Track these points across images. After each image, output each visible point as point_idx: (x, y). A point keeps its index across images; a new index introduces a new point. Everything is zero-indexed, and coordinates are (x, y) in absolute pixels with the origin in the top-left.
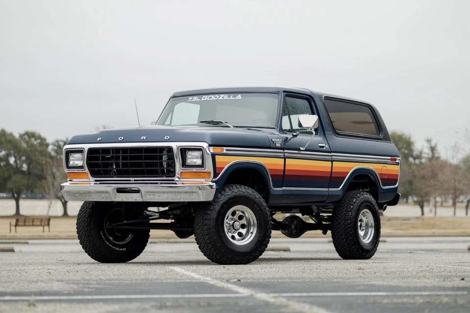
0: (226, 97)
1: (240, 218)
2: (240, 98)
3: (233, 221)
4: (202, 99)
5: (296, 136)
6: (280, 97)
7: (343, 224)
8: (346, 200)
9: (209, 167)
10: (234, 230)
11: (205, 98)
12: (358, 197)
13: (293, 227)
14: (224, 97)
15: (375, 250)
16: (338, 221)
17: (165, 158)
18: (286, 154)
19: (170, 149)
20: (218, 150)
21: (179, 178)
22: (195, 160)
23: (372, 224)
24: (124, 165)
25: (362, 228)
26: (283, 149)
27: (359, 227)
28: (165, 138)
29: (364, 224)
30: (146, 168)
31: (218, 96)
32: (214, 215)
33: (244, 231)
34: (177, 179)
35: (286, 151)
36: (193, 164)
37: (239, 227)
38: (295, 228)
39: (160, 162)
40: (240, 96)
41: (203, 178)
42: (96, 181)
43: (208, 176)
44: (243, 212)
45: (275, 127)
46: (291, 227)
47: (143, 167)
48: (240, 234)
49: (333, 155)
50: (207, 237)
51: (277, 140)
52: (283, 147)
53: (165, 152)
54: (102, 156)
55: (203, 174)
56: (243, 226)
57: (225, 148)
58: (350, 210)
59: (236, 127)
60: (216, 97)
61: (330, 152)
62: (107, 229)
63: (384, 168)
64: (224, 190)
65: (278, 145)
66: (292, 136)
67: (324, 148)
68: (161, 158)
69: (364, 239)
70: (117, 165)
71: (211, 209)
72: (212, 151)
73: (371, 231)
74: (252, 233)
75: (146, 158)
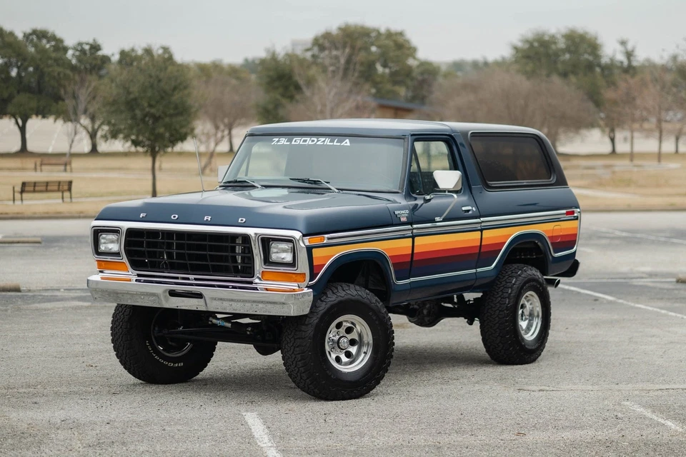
0: (327, 141)
1: (349, 330)
2: (348, 144)
3: (338, 337)
4: (293, 143)
5: (429, 200)
6: (406, 143)
7: (498, 316)
8: (501, 280)
9: (303, 267)
10: (339, 350)
11: (298, 141)
12: (519, 275)
13: (425, 312)
14: (324, 141)
15: (542, 348)
16: (490, 311)
17: (238, 249)
18: (415, 231)
19: (246, 238)
20: (316, 240)
21: (260, 279)
22: (283, 255)
23: (538, 313)
24: (180, 256)
25: (524, 318)
26: (411, 224)
27: (520, 316)
28: (240, 221)
29: (527, 312)
30: (213, 263)
31: (316, 140)
32: (309, 331)
33: (353, 350)
34: (257, 281)
35: (415, 226)
36: (280, 260)
37: (346, 345)
38: (429, 313)
39: (232, 256)
40: (347, 140)
41: (295, 281)
42: (139, 275)
43: (302, 280)
44: (352, 323)
45: (400, 191)
46: (423, 313)
47: (207, 261)
48: (348, 354)
49: (483, 222)
50: (300, 364)
51: (402, 212)
52: (411, 221)
53: (239, 241)
54: (147, 242)
55: (294, 276)
56: (352, 342)
57: (326, 236)
58: (507, 295)
59: (342, 190)
60: (313, 141)
61: (479, 217)
62: (155, 338)
63: (556, 227)
64: (325, 294)
65: (404, 219)
66: (422, 202)
67: (470, 212)
68: (233, 249)
69: (527, 333)
70: (170, 256)
71: (306, 323)
72: (307, 244)
73: (537, 323)
74: (365, 353)
75: (212, 248)
